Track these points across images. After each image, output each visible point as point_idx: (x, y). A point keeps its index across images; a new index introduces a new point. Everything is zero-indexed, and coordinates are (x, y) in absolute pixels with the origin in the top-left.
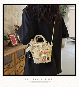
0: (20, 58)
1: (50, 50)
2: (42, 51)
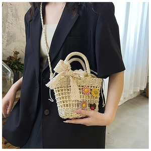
1: (98, 88)
2: (82, 89)
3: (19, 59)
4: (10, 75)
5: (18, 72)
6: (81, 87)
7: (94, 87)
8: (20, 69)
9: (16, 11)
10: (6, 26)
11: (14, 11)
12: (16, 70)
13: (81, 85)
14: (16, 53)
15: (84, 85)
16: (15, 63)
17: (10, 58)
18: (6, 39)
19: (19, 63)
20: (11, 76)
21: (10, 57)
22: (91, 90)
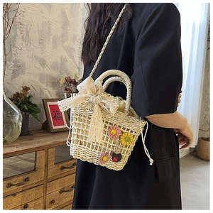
0: (64, 164)
1: (133, 134)
2: (109, 127)
3: (29, 97)
4: (17, 118)
5: (27, 114)
6: (108, 125)
7: (128, 130)
8: (30, 111)
9: (28, 32)
10: (13, 52)
11: (24, 33)
12: (25, 111)
13: (109, 122)
14: (26, 89)
15: (114, 123)
16: (23, 103)
17: (18, 95)
18: (12, 69)
19: (30, 103)
20: (19, 120)
21: (18, 93)
22: (122, 133)
